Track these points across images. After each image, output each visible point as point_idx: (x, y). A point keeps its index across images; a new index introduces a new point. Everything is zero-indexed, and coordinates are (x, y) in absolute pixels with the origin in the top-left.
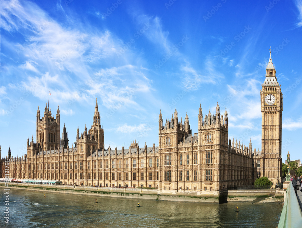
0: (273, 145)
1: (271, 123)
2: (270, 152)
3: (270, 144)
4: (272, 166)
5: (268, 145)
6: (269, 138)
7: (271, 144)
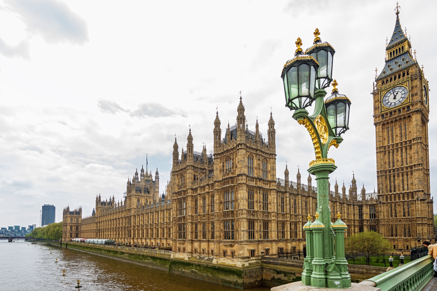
0: (405, 176)
1: (399, 138)
2: (399, 190)
3: (396, 177)
4: (404, 216)
5: (392, 178)
6: (393, 166)
7: (400, 175)
